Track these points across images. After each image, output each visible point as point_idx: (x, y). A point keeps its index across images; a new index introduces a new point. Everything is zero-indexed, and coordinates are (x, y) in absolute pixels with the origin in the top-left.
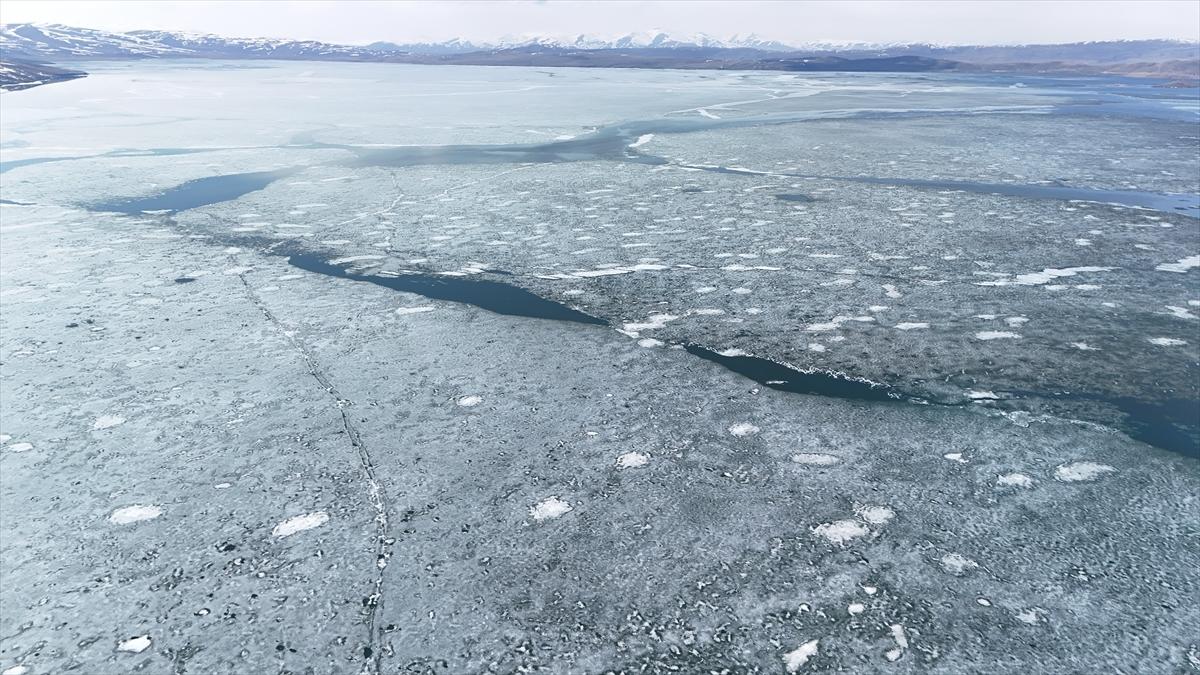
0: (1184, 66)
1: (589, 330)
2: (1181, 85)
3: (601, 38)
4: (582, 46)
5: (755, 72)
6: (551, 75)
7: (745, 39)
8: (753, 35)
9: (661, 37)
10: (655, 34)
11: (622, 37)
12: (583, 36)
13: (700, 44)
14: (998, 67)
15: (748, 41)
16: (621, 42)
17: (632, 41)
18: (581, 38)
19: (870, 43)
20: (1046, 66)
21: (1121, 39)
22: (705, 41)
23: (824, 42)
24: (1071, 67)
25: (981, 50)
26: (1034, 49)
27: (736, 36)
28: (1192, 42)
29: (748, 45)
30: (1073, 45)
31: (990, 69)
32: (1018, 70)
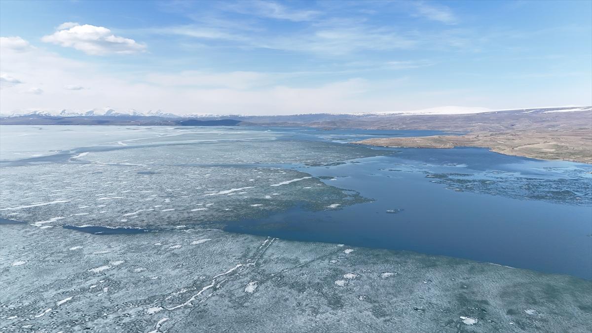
0: (329, 123)
1: (16, 226)
2: (326, 130)
3: (76, 112)
4: (64, 115)
5: (156, 127)
6: (41, 129)
7: (155, 112)
8: (159, 110)
9: (110, 111)
10: (107, 110)
11: (89, 111)
12: (65, 110)
13: (131, 114)
14: (263, 124)
15: (157, 113)
16: (88, 113)
17: (94, 113)
18: (64, 111)
19: (216, 115)
20: (282, 123)
21: (310, 113)
22: (134, 113)
23: (194, 114)
24: (291, 124)
25: (259, 118)
26: (279, 117)
27: (151, 111)
28: (335, 114)
29: (157, 115)
30: (294, 116)
31: (261, 125)
32: (271, 125)
